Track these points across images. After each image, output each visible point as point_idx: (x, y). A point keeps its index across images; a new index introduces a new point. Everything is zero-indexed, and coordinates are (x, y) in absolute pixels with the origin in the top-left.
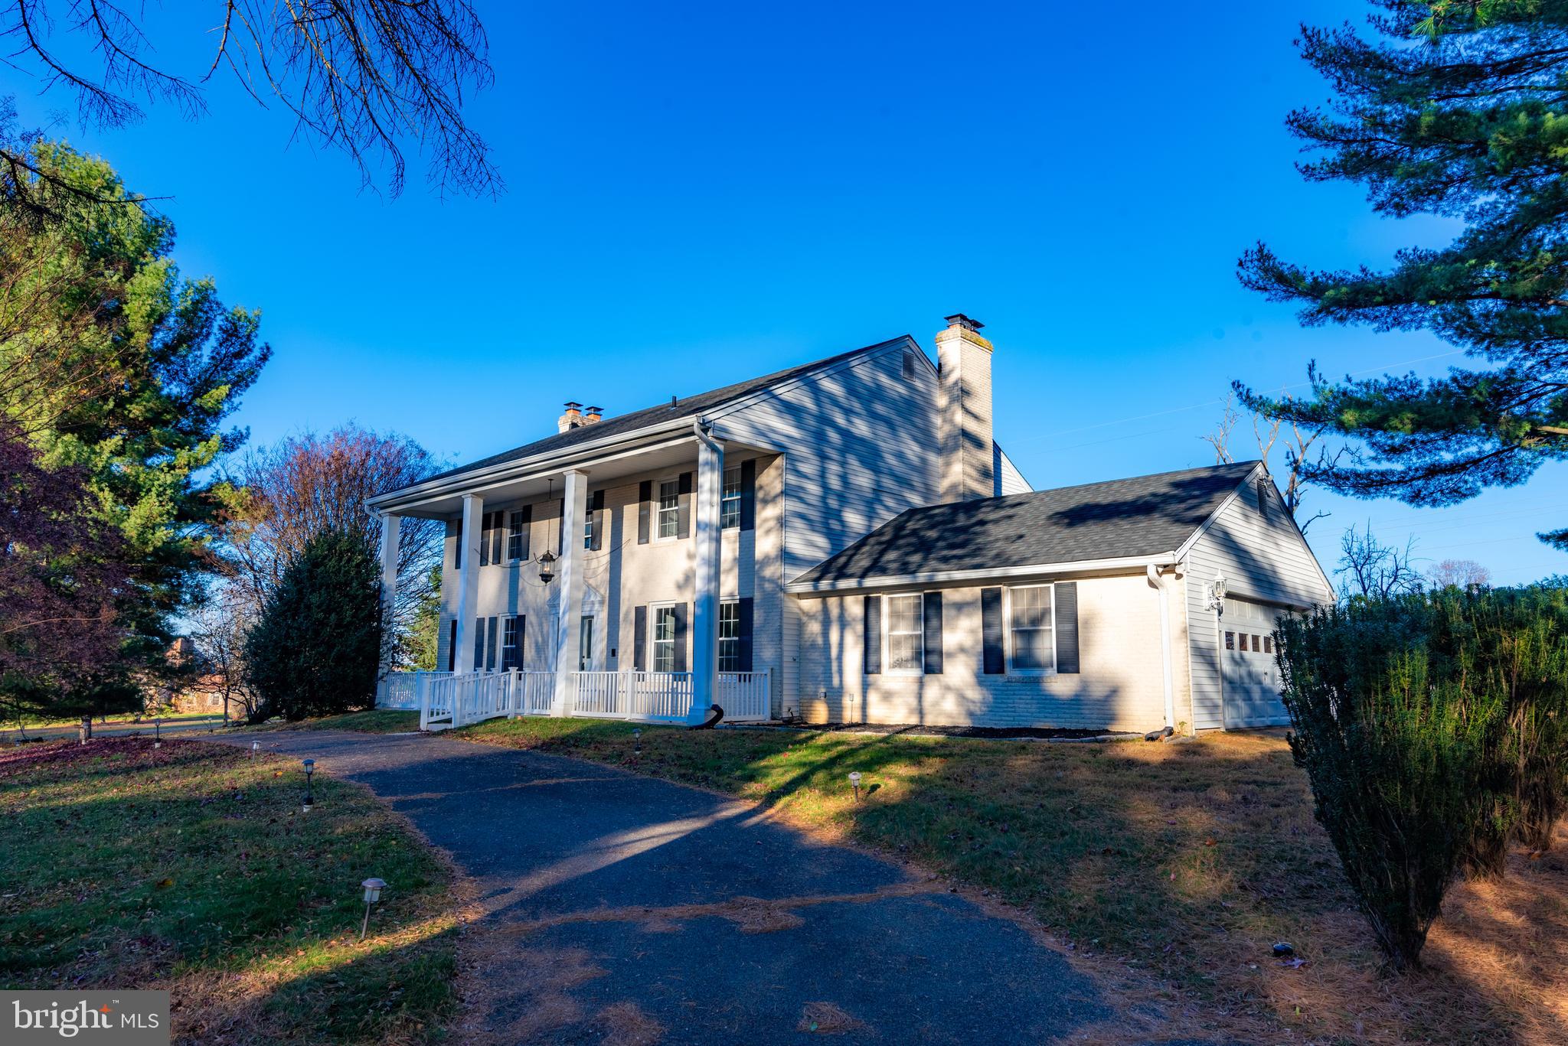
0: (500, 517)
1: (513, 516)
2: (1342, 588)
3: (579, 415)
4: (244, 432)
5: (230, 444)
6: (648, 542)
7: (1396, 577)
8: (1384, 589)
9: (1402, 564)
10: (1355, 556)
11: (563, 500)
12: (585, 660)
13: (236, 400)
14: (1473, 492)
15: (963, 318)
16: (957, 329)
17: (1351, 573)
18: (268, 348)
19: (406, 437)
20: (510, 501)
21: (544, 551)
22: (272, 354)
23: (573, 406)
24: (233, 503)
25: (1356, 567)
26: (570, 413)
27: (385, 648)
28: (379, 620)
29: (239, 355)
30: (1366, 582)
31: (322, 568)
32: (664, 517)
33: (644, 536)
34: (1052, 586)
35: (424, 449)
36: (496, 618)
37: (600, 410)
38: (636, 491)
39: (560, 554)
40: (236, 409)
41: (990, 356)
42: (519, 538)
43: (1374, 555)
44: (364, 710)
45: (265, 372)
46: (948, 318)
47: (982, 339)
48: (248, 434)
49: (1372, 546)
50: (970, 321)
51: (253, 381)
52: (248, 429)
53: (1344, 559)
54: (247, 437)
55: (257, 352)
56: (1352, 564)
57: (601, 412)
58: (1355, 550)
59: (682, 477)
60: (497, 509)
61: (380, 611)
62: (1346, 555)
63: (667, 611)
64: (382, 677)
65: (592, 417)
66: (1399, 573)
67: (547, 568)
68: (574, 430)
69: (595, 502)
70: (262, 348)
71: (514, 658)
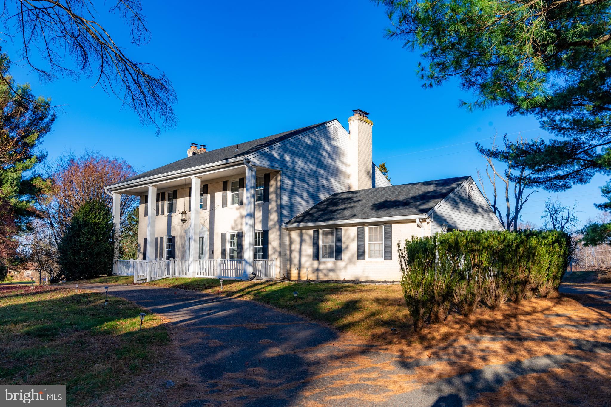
0: (163, 194)
1: (169, 194)
2: (544, 225)
3: (196, 149)
4: (45, 154)
5: (40, 159)
6: (226, 206)
7: (568, 220)
8: (563, 225)
9: (571, 214)
10: (551, 210)
11: (190, 188)
12: (201, 255)
13: (41, 140)
14: (570, 187)
15: (360, 111)
16: (357, 116)
17: (549, 218)
18: (55, 115)
19: (122, 158)
20: (168, 188)
21: (183, 210)
22: (56, 118)
23: (194, 144)
24: (43, 187)
25: (551, 215)
26: (193, 148)
27: (116, 250)
28: (113, 239)
29: (42, 119)
30: (555, 222)
31: (89, 216)
32: (233, 196)
33: (224, 204)
34: (383, 226)
35: (130, 164)
36: (163, 238)
37: (205, 146)
38: (221, 186)
39: (190, 211)
40: (41, 143)
41: (372, 127)
42: (172, 204)
43: (559, 210)
44: (108, 276)
45: (53, 126)
46: (354, 111)
47: (368, 120)
48: (47, 155)
49: (558, 206)
50: (363, 112)
51: (49, 131)
52: (47, 152)
53: (546, 212)
54: (47, 156)
55: (49, 117)
56: (549, 214)
57: (206, 147)
58: (551, 207)
59: (240, 179)
60: (162, 191)
61: (113, 235)
62: (547, 209)
63: (234, 235)
64: (115, 262)
65: (202, 149)
66: (569, 218)
67: (184, 217)
68: (195, 156)
69: (205, 190)
70: (52, 115)
71: (171, 254)
